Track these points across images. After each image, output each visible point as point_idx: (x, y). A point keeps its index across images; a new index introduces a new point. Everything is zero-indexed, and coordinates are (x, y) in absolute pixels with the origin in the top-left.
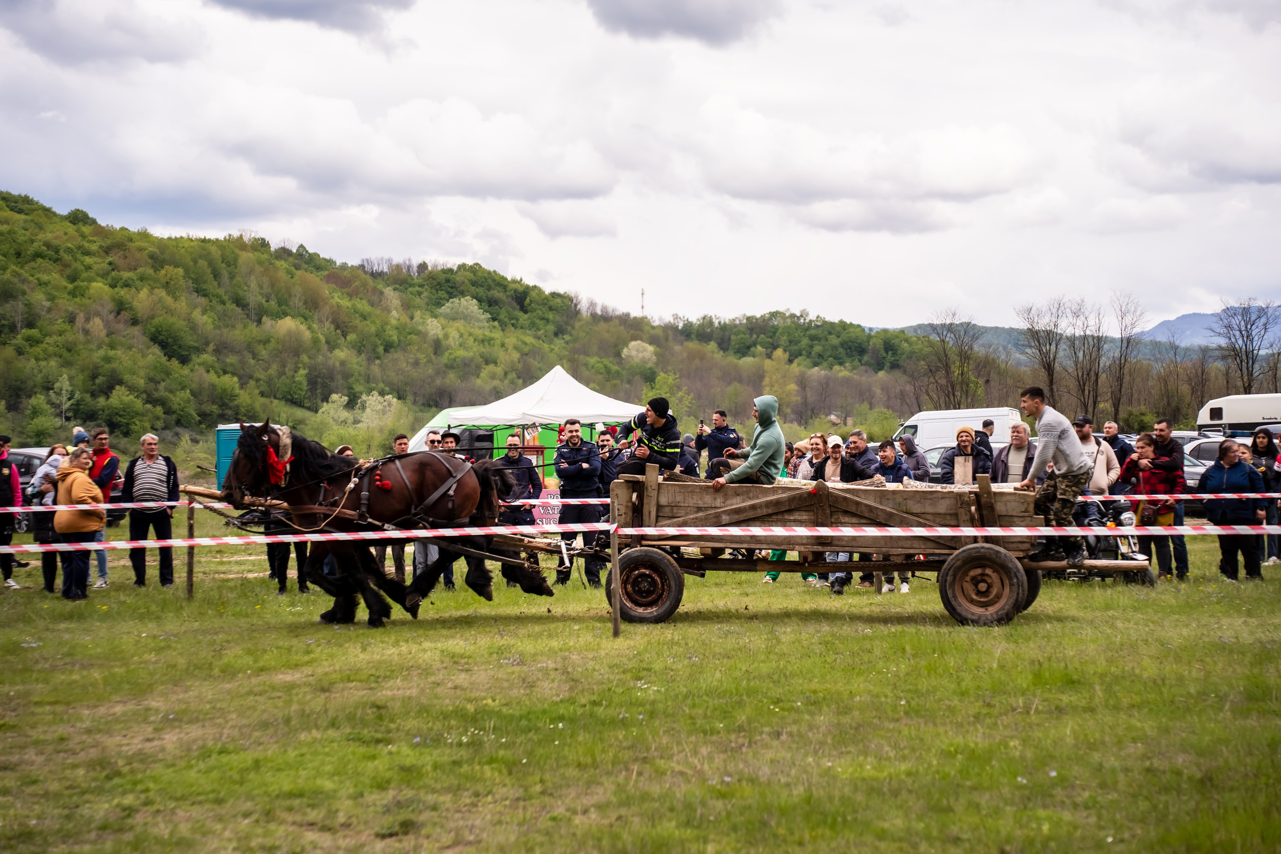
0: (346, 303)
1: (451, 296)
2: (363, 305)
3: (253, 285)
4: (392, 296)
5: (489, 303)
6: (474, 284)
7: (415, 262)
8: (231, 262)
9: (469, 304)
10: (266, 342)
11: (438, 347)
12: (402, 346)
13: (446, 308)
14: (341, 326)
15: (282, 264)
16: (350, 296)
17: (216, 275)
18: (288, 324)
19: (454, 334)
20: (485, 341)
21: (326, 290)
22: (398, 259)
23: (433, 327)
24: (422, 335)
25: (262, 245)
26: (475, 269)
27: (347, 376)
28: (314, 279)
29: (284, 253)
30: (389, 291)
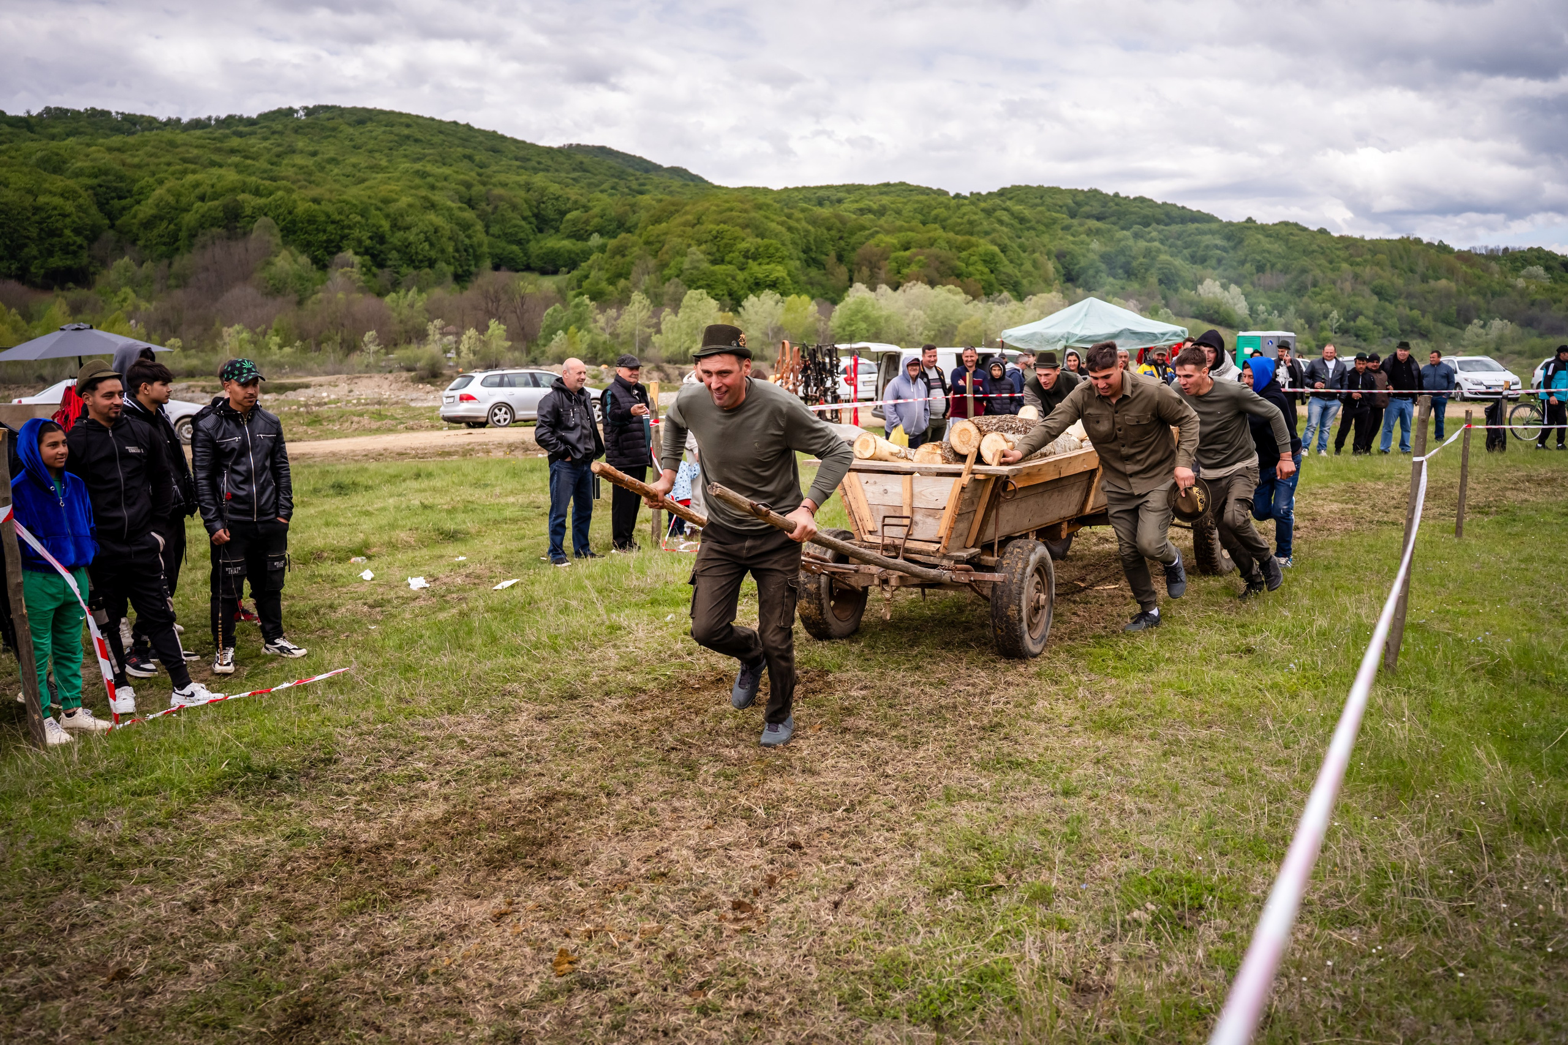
0: (1469, 271)
1: (1524, 267)
2: (1479, 272)
3: (1420, 262)
4: (1494, 265)
5: (1548, 269)
6: (1539, 258)
7: (1502, 247)
8: (1407, 251)
9: (1539, 270)
10: (1432, 292)
11: (1523, 293)
12: (1501, 294)
13: (1523, 272)
14: (1468, 283)
15: (1432, 251)
16: (1471, 266)
17: (1401, 258)
18: (1443, 282)
19: (1533, 287)
20: (1546, 290)
21: (1458, 264)
22: (1492, 246)
23: (1521, 283)
24: (1513, 287)
25: (1418, 241)
26: (1540, 250)
27: (1478, 309)
28: (1451, 258)
29: (1430, 245)
30: (1493, 264)
